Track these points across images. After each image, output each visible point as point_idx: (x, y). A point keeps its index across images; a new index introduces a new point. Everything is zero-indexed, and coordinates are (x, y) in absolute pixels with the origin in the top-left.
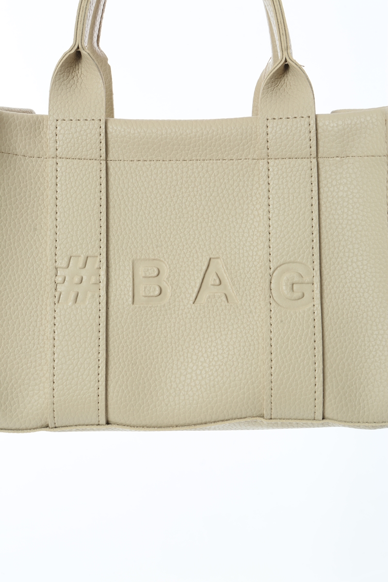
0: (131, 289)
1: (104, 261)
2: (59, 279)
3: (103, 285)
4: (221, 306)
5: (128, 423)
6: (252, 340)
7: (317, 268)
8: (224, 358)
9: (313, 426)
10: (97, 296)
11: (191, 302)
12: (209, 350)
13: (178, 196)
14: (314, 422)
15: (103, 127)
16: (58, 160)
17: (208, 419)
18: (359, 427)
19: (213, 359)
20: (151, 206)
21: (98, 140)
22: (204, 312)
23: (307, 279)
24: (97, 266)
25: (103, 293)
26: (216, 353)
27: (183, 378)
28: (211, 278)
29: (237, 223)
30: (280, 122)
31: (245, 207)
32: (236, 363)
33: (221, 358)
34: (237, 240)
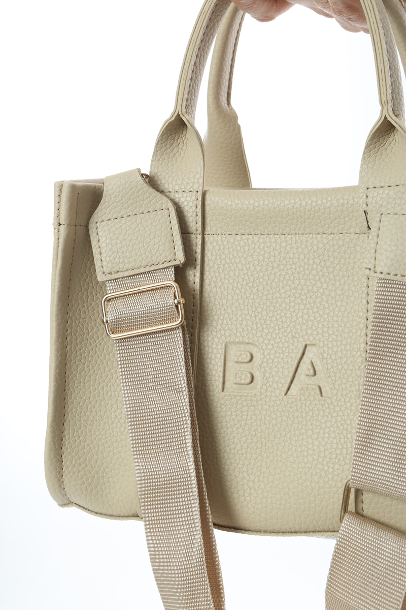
0: (222, 375)
4: (314, 399)
6: (345, 442)
8: (314, 460)
11: (283, 393)
12: (299, 449)
13: (275, 273)
15: (200, 199)
19: (302, 460)
20: (247, 284)
21: (195, 214)
22: (296, 406)
26: (305, 454)
27: (271, 479)
29: (336, 306)
30: (381, 191)
31: (346, 287)
32: (326, 468)
33: (311, 459)
34: (336, 325)
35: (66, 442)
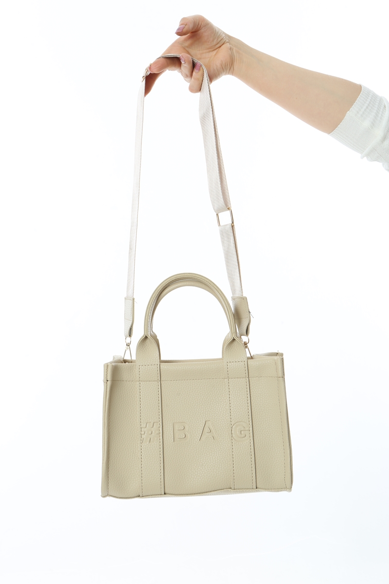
0: (173, 435)
1: (161, 424)
2: (143, 433)
3: (161, 434)
4: (211, 441)
5: (174, 493)
6: (225, 456)
7: (251, 424)
9: (252, 492)
10: (159, 439)
11: (199, 440)
12: (207, 461)
13: (191, 395)
14: (253, 490)
15: (159, 367)
16: (141, 382)
17: (208, 491)
18: (272, 491)
19: (209, 464)
20: (180, 399)
21: (157, 373)
22: (204, 444)
23: (247, 429)
24: (158, 426)
25: (161, 438)
26: (210, 462)
27: (196, 473)
28: (206, 430)
29: (217, 405)
30: (233, 363)
31: (220, 398)
32: (219, 466)
33: (212, 464)
34: (217, 413)
35: (110, 469)
